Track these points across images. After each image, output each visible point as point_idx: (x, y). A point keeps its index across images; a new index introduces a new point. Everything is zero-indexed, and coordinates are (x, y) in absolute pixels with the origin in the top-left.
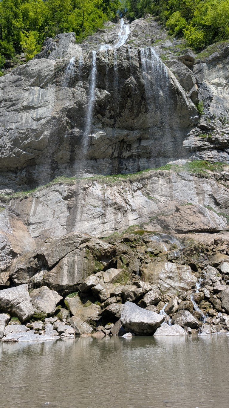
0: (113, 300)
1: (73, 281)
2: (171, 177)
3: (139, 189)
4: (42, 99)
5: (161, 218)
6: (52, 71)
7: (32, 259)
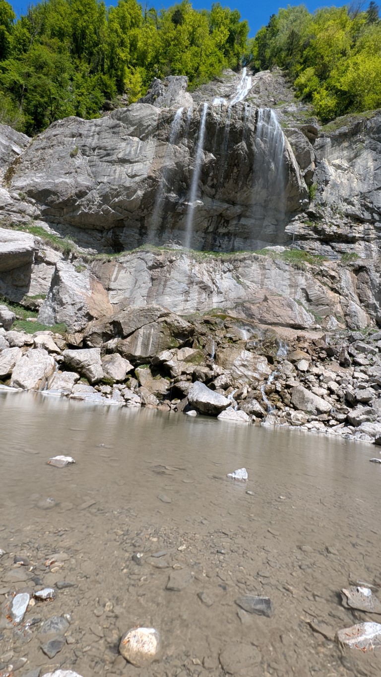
0: (183, 377)
1: (146, 354)
2: (266, 264)
3: (230, 271)
4: (140, 153)
5: (247, 305)
6: (155, 121)
7: (108, 325)
